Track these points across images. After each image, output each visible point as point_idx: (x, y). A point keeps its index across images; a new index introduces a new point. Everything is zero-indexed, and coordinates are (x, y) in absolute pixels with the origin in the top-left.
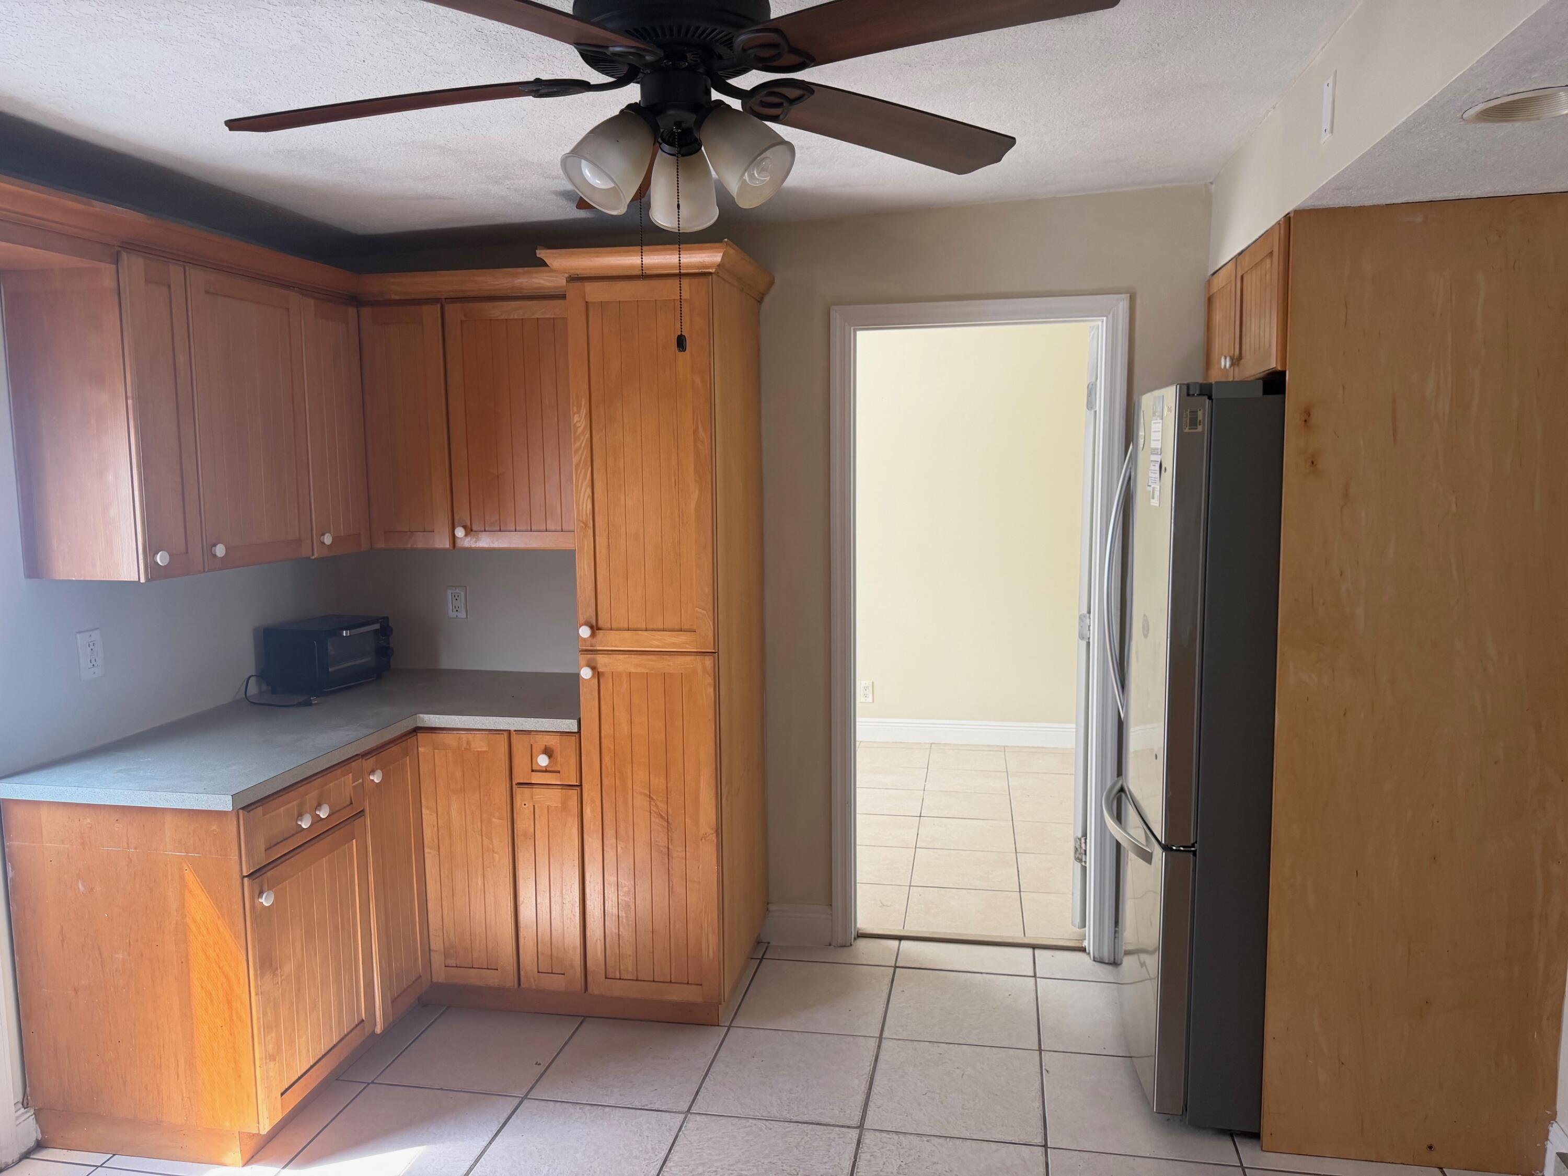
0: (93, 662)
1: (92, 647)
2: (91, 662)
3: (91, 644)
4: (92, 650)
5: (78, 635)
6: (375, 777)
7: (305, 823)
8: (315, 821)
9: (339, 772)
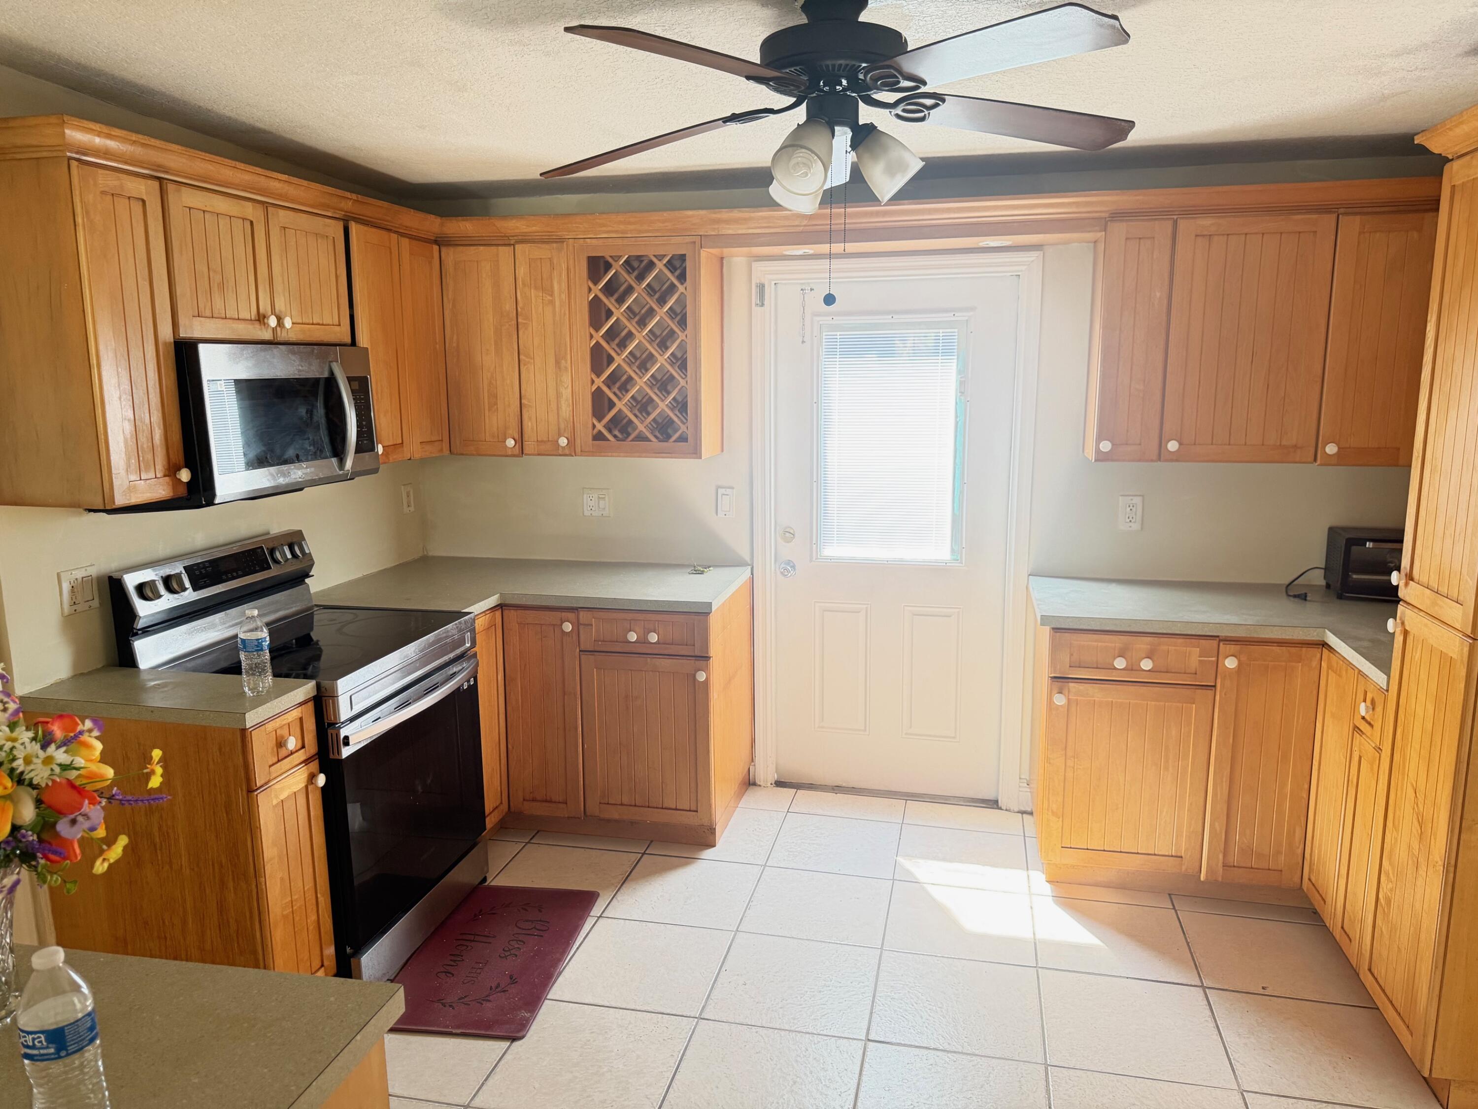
0: (1131, 519)
1: (1131, 507)
2: (1129, 518)
3: (1131, 505)
4: (1131, 510)
5: (1120, 498)
6: (1231, 663)
7: (1120, 663)
8: (1132, 668)
9: (1180, 641)
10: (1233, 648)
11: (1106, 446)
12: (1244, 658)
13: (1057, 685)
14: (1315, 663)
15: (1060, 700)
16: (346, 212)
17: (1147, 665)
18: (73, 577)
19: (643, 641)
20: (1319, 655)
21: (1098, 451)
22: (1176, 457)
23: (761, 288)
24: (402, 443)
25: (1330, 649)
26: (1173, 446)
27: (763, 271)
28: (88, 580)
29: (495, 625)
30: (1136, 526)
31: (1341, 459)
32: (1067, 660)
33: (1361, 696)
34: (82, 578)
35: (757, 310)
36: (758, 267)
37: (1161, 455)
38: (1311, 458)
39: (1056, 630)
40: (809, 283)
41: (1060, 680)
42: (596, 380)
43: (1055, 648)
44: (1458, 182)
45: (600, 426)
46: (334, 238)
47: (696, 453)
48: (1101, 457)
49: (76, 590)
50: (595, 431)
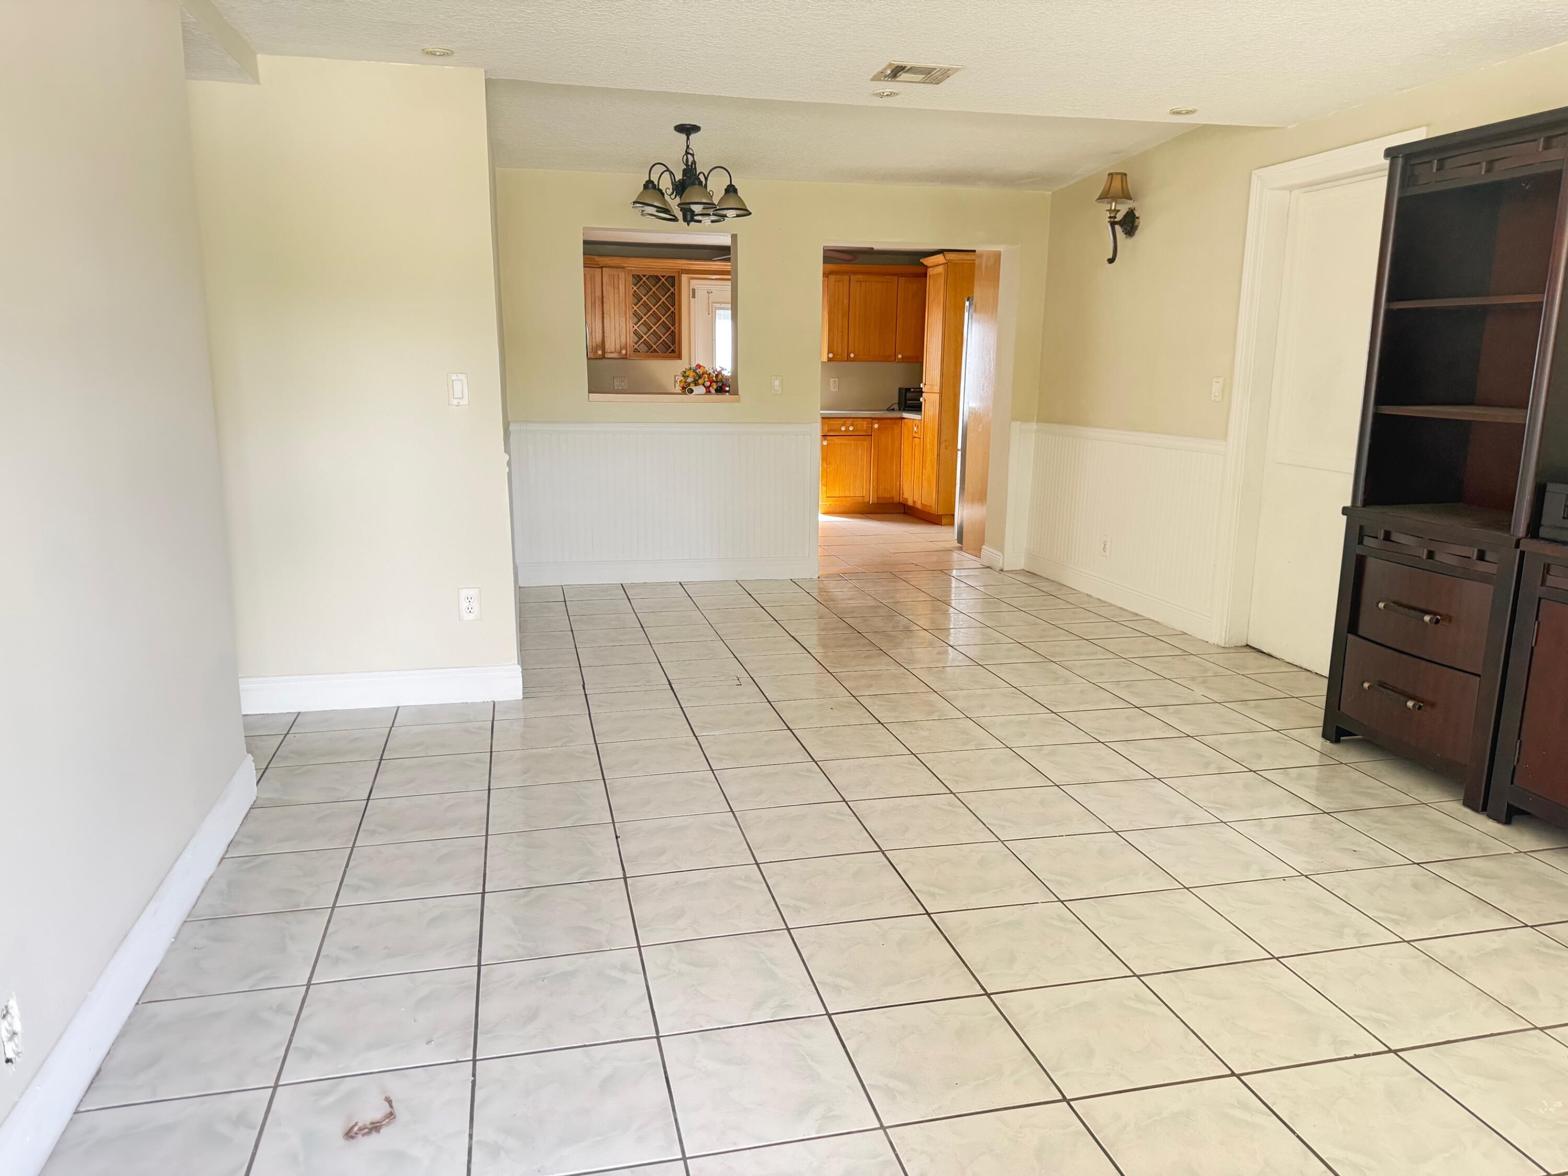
6: (876, 426)
7: (843, 429)
8: (847, 430)
9: (860, 420)
10: (877, 421)
11: (831, 355)
12: (880, 424)
13: (824, 437)
14: (900, 425)
15: (825, 443)
17: (851, 428)
20: (901, 422)
21: (828, 357)
22: (853, 360)
23: (694, 290)
25: (904, 418)
26: (852, 355)
27: (695, 283)
30: (836, 390)
31: (904, 360)
32: (827, 429)
33: (914, 425)
35: (692, 299)
36: (693, 282)
37: (849, 359)
38: (894, 360)
39: (823, 418)
40: (710, 290)
41: (824, 436)
42: (635, 326)
43: (823, 424)
44: (931, 274)
45: (636, 346)
47: (680, 358)
48: (830, 360)
50: (634, 348)
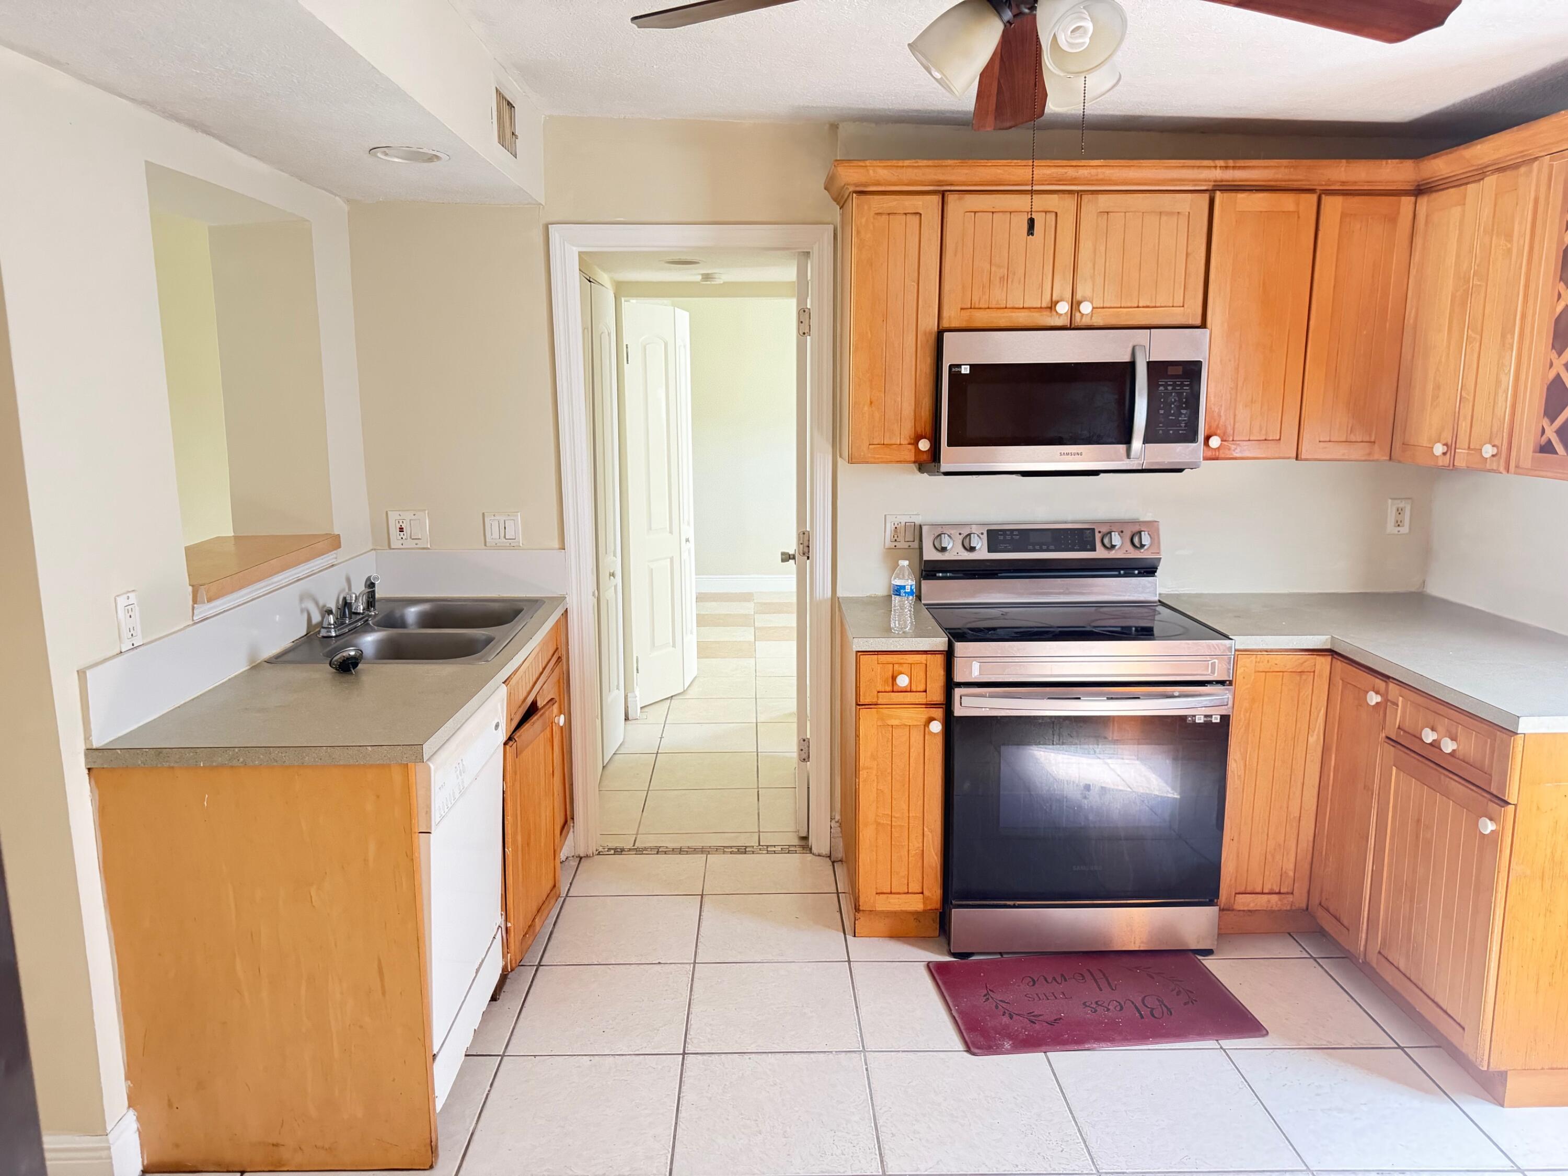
16: (1215, 181)
18: (897, 521)
19: (1435, 745)
24: (1280, 439)
28: (911, 525)
29: (1314, 672)
34: (906, 523)
42: (1556, 362)
45: (1551, 434)
46: (1189, 213)
49: (898, 531)
50: (1544, 440)
